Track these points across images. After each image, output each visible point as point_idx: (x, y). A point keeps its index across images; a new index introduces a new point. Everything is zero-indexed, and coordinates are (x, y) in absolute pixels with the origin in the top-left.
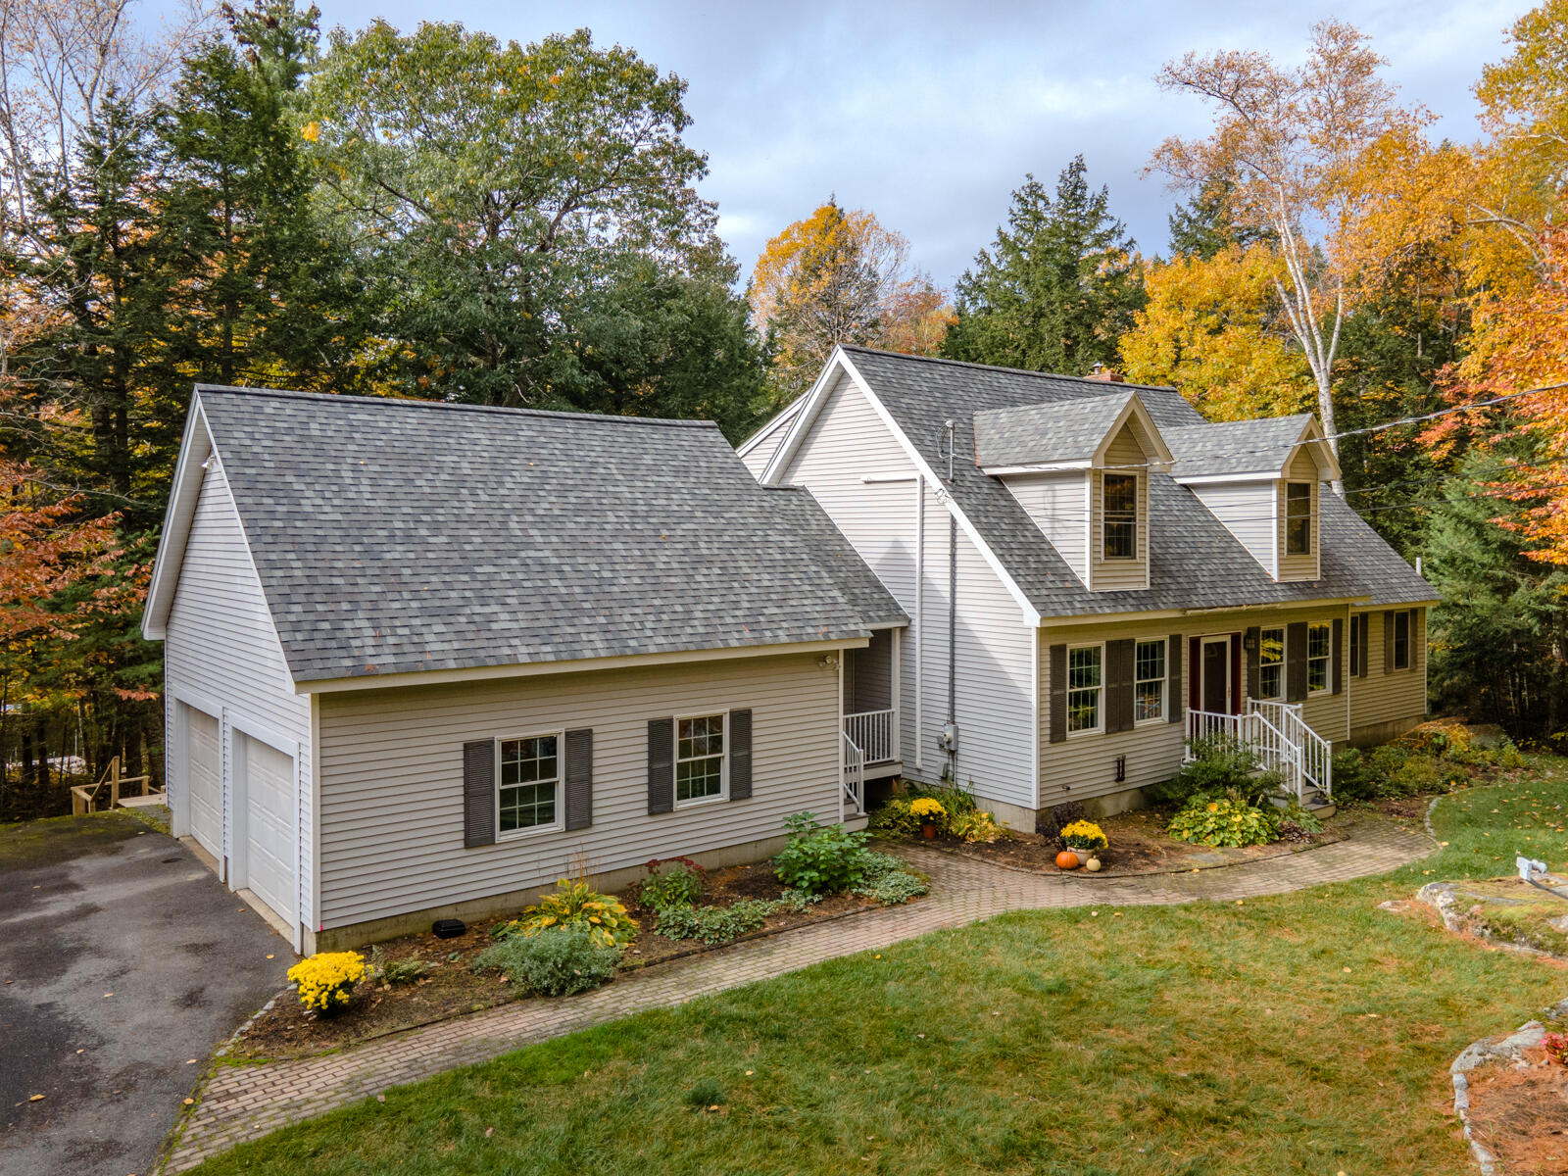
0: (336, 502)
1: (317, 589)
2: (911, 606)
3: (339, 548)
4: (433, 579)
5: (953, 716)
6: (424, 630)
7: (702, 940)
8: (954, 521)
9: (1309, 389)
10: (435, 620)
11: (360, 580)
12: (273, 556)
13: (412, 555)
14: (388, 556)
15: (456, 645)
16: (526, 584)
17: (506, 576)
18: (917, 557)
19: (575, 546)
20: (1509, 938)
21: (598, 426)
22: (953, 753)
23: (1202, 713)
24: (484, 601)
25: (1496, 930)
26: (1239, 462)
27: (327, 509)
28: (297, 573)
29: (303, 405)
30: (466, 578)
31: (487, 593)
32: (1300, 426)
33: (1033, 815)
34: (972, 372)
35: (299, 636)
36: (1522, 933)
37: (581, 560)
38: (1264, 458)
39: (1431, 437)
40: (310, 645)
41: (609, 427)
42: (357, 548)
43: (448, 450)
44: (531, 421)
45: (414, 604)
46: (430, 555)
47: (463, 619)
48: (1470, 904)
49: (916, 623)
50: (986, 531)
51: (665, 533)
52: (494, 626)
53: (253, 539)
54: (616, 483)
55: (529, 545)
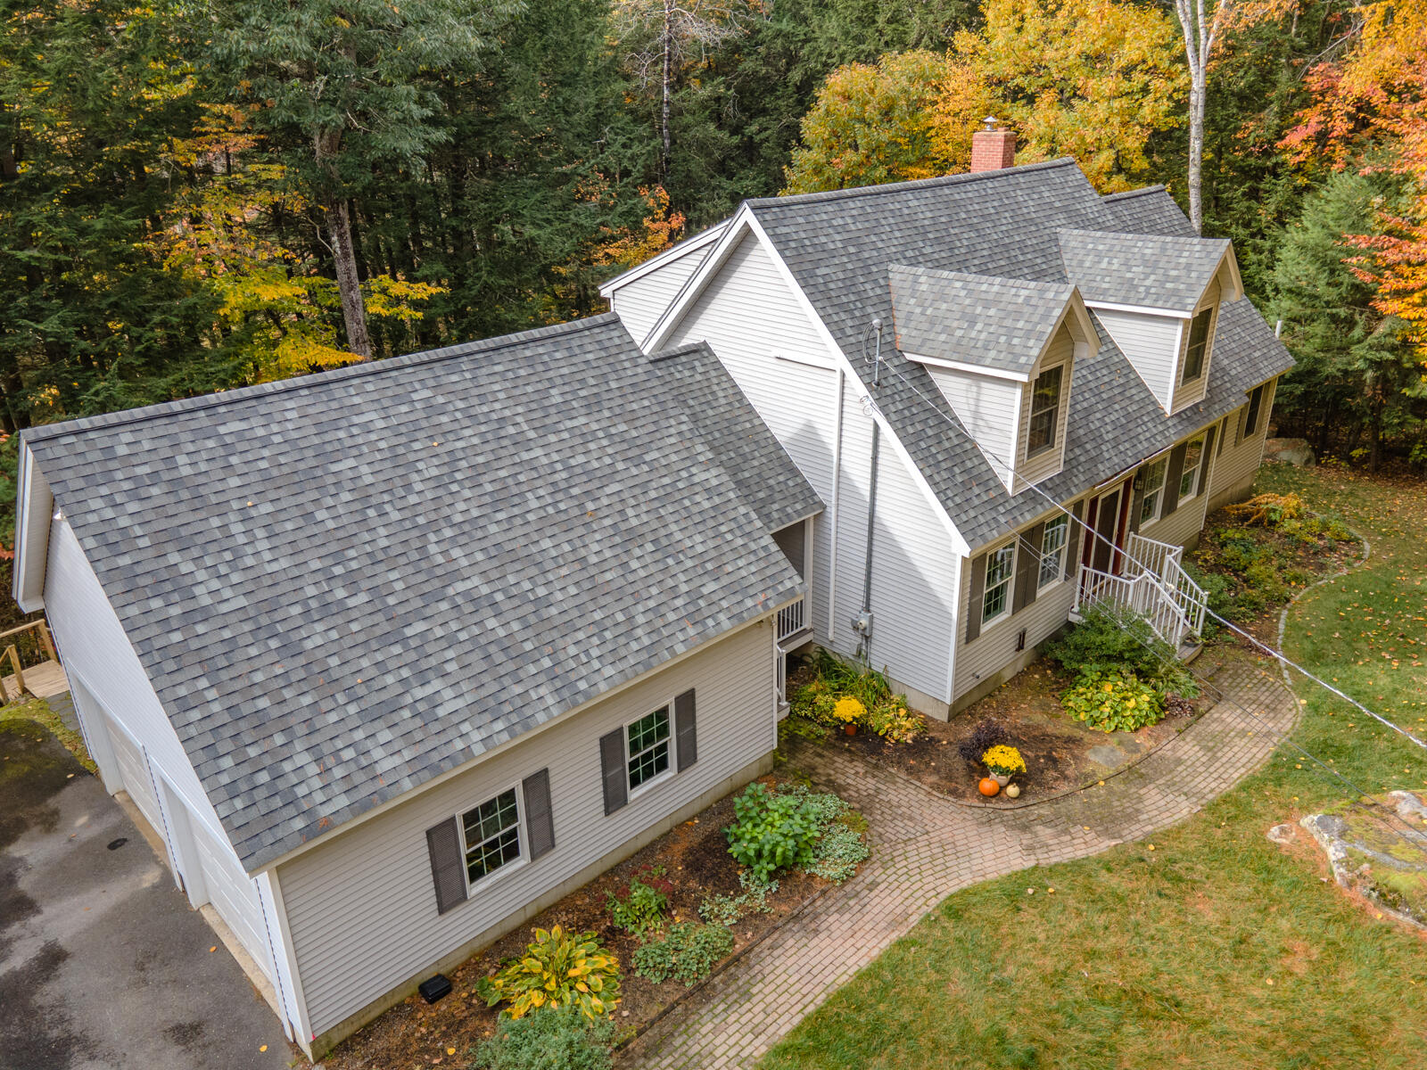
0: (235, 578)
1: (243, 725)
2: (827, 494)
3: (253, 651)
4: (365, 663)
5: (868, 604)
6: (369, 744)
8: (876, 427)
10: (379, 724)
11: (287, 694)
12: (182, 691)
13: (334, 635)
14: (309, 644)
15: (407, 755)
16: (463, 636)
17: (439, 632)
18: (835, 459)
19: (503, 557)
20: (1393, 905)
21: (496, 357)
22: (867, 638)
24: (422, 677)
25: (1382, 895)
27: (227, 593)
28: (216, 707)
29: (160, 427)
30: (397, 649)
31: (424, 665)
32: (1216, 255)
33: (947, 709)
35: (239, 804)
36: (1407, 904)
37: (511, 579)
38: (1175, 292)
39: (1294, 139)
40: (254, 813)
41: (506, 355)
42: (274, 644)
43: (341, 452)
44: (423, 373)
45: (352, 709)
46: (355, 627)
47: (406, 714)
48: (1360, 863)
49: (832, 511)
51: (590, 506)
52: (441, 712)
53: (155, 671)
54: (527, 445)
55: (455, 575)
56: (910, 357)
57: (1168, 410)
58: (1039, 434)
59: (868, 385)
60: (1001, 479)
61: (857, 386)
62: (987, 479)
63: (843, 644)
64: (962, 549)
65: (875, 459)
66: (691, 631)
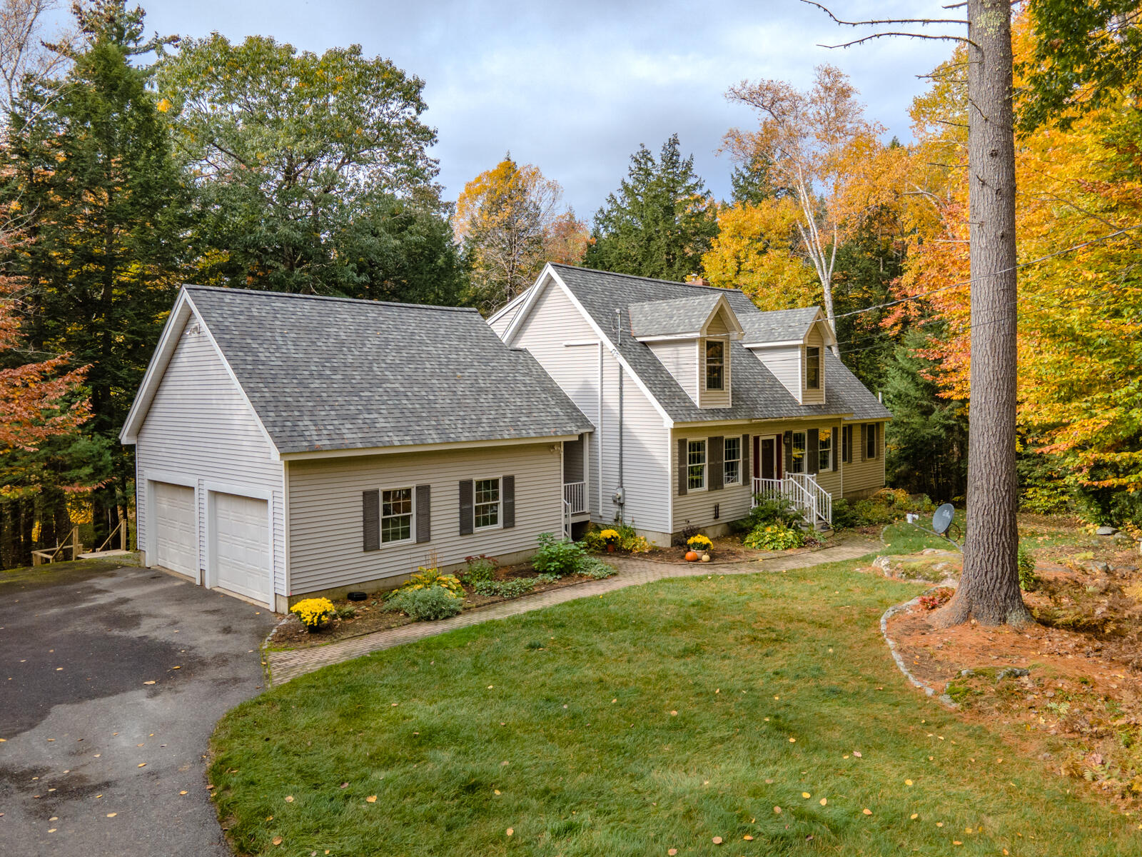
0: (277, 355)
1: (279, 404)
2: (595, 420)
3: (285, 381)
4: (339, 399)
5: (622, 483)
6: (341, 427)
7: (502, 595)
8: (621, 367)
9: (818, 291)
10: (346, 421)
11: (300, 399)
12: (252, 385)
13: (325, 386)
14: (312, 386)
15: (360, 435)
16: (390, 402)
17: (378, 398)
18: (599, 390)
19: (412, 382)
20: (914, 577)
21: (411, 310)
22: (621, 505)
23: (761, 479)
24: (369, 411)
25: (908, 574)
26: (779, 335)
27: (273, 359)
28: (267, 395)
29: (245, 297)
30: (356, 398)
31: (370, 407)
32: (814, 314)
33: (670, 537)
34: (625, 279)
35: (277, 429)
36: (920, 574)
37: (416, 389)
38: (794, 332)
39: (888, 322)
40: (283, 434)
41: (416, 311)
42: (295, 381)
43: (330, 325)
44: (373, 307)
45: (333, 413)
46: (335, 386)
47: (360, 421)
48: (896, 563)
49: (599, 430)
50: (641, 374)
51: (459, 374)
52: (377, 425)
53: (239, 376)
54: (427, 345)
55: (388, 381)
56: (639, 339)
57: (800, 401)
58: (714, 379)
59: (615, 344)
60: (693, 400)
61: (610, 345)
62: (685, 399)
63: (607, 511)
64: (669, 423)
65: (621, 388)
66: (513, 432)
